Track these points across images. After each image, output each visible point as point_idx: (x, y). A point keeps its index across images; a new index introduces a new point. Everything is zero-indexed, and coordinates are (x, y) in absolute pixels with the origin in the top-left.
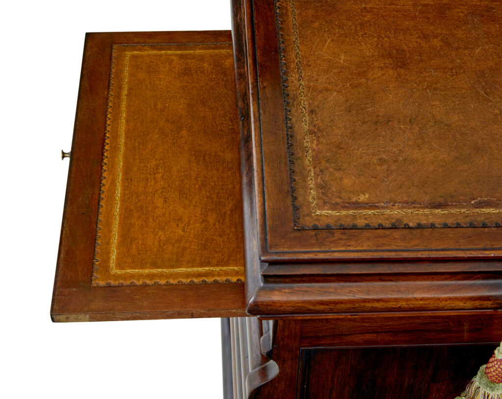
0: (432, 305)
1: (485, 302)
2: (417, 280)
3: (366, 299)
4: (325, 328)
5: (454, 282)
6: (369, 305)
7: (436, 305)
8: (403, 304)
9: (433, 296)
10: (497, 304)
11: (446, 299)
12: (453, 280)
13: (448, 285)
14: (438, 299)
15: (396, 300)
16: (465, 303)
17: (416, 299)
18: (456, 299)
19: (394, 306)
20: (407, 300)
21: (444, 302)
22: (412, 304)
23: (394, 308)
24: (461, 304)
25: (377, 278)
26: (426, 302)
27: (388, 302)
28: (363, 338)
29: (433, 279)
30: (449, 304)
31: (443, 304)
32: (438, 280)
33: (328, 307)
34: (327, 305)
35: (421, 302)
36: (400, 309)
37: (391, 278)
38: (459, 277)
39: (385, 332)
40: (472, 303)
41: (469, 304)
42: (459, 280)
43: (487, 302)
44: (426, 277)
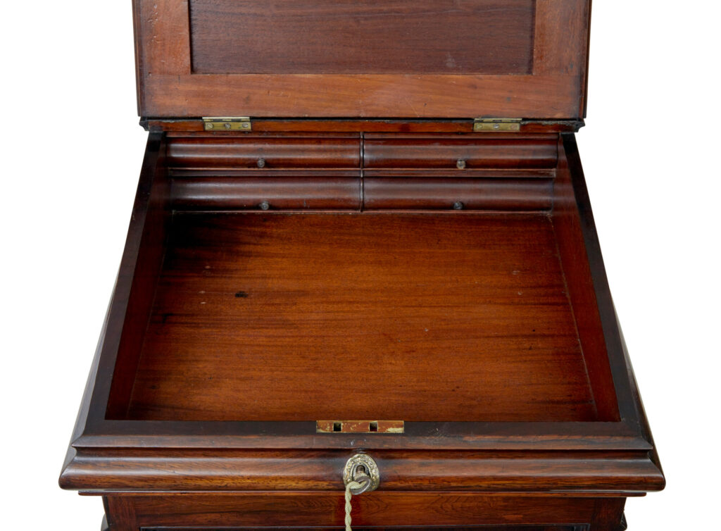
0: (261, 484)
1: (320, 483)
2: (245, 456)
3: (188, 476)
4: (161, 506)
5: (285, 460)
6: (192, 483)
7: (266, 484)
8: (230, 483)
9: (261, 474)
10: (334, 485)
11: (276, 479)
12: (284, 457)
13: (278, 463)
14: (267, 478)
15: (221, 478)
16: (297, 483)
17: (243, 477)
18: (288, 478)
19: (219, 485)
20: (233, 478)
21: (274, 482)
22: (238, 483)
23: (220, 487)
24: (294, 484)
25: (201, 453)
26: (254, 482)
27: (212, 479)
28: (205, 518)
29: (263, 456)
30: (280, 484)
31: (273, 484)
32: (268, 457)
33: (146, 483)
34: (146, 481)
35: (249, 481)
36: (226, 488)
37: (215, 453)
38: (291, 454)
39: (229, 512)
40: (306, 483)
41: (302, 484)
42: (292, 457)
43: (322, 482)
44: (254, 453)
